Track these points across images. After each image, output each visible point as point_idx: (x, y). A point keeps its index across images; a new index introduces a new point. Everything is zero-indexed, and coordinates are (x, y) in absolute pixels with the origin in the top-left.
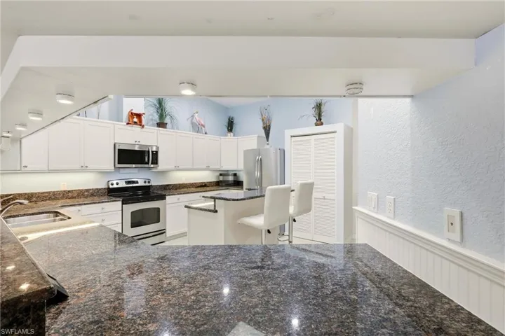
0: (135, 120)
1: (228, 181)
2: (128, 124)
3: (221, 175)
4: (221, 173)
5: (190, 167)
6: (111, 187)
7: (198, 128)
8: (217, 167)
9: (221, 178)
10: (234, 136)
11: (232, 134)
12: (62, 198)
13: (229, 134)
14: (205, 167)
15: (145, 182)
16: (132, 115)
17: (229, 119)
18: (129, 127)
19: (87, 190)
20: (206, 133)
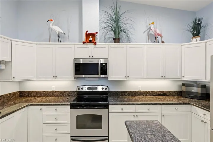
0: (90, 39)
1: (193, 92)
2: (84, 43)
3: (183, 85)
4: (184, 82)
5: (142, 76)
6: (78, 91)
7: (155, 38)
8: (178, 76)
9: (184, 89)
10: (201, 40)
11: (198, 39)
12: (52, 96)
13: (194, 39)
14: (160, 77)
15: (103, 89)
16: (88, 35)
17: (195, 23)
18: (85, 46)
19: (65, 92)
20: (163, 42)
